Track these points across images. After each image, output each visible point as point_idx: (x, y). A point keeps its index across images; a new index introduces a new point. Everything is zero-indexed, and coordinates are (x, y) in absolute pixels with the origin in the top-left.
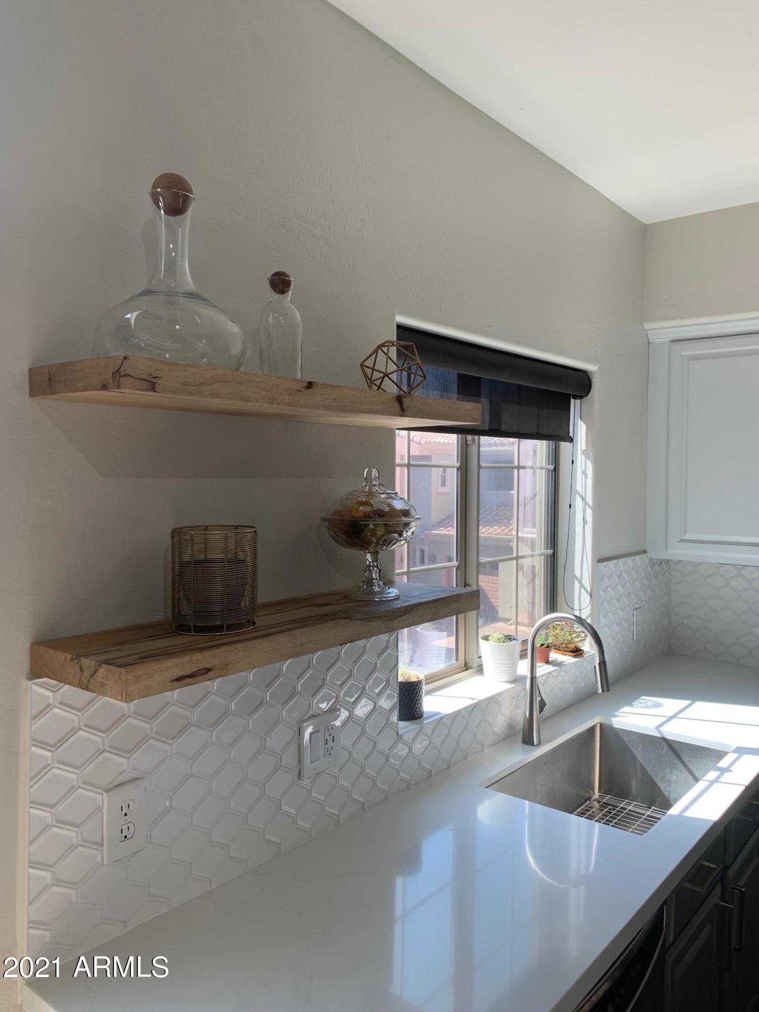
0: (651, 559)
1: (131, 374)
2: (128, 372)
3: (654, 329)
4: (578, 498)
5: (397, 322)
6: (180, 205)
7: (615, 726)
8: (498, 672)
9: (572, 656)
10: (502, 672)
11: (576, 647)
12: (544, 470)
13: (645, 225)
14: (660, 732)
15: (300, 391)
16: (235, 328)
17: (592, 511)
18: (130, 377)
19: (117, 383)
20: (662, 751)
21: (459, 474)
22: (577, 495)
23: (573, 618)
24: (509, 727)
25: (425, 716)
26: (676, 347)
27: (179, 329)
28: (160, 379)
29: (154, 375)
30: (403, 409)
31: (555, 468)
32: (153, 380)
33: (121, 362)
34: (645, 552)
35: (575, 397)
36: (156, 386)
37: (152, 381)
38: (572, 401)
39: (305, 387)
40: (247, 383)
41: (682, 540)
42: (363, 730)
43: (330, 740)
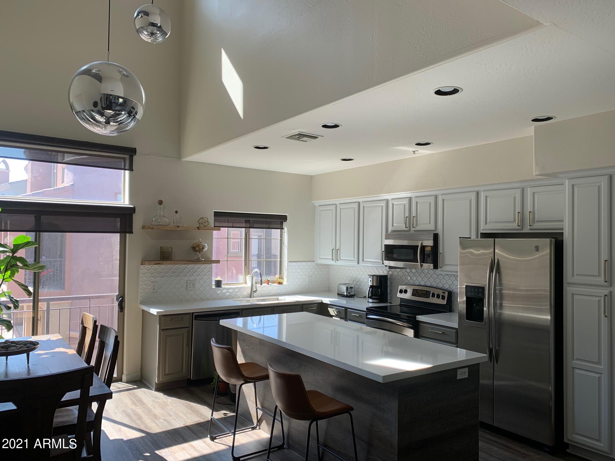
0: (316, 264)
4: (285, 246)
13: (312, 176)
17: (287, 249)
31: (281, 239)
34: (314, 261)
41: (320, 258)
42: (203, 285)
43: (194, 285)
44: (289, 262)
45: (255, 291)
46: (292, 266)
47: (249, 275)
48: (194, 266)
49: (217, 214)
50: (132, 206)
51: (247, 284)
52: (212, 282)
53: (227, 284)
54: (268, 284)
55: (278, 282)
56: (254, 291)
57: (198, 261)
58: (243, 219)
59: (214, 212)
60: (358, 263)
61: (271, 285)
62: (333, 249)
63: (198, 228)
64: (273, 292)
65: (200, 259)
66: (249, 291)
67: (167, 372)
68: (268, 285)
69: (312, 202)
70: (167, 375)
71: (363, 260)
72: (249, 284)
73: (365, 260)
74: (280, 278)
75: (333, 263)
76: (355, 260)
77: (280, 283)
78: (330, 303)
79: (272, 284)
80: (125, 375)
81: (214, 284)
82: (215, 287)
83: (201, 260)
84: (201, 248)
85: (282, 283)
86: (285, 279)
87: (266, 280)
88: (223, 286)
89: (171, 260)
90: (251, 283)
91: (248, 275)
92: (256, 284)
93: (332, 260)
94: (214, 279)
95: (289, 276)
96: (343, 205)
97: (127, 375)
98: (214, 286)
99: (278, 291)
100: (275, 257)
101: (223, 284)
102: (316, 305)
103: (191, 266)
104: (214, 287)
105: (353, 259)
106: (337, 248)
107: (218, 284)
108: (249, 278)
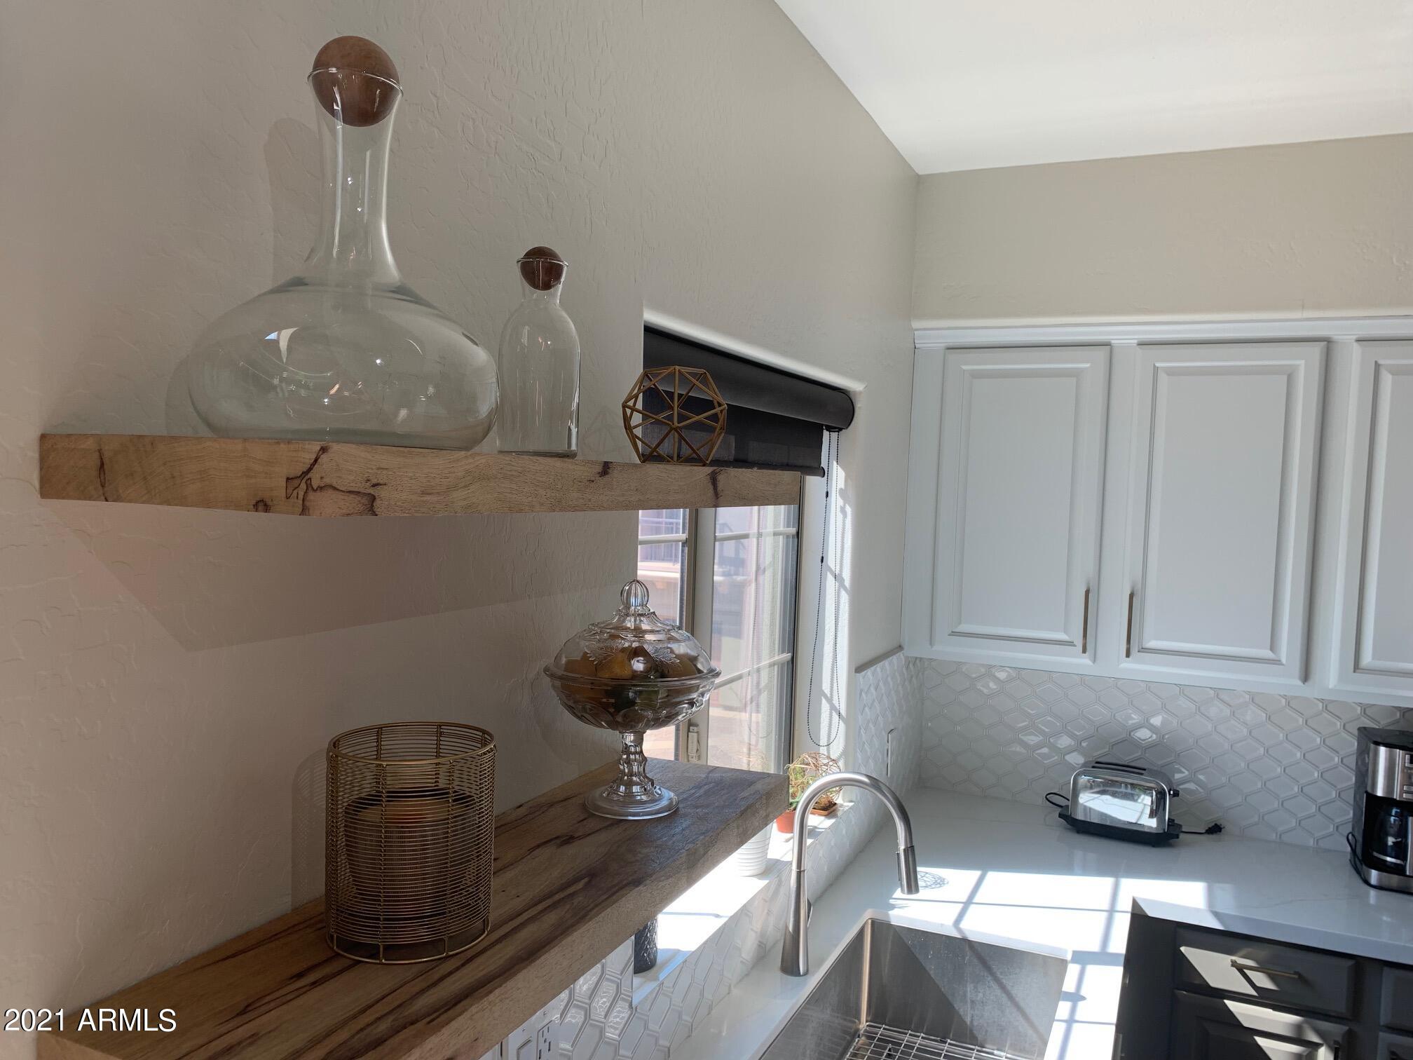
0: (907, 658)
1: (335, 484)
2: (327, 481)
3: (925, 329)
4: (830, 578)
5: (645, 322)
6: (376, 104)
7: (894, 922)
8: (741, 861)
9: (825, 816)
10: (747, 861)
11: (829, 801)
12: (781, 537)
13: (918, 175)
14: (960, 930)
15: (593, 481)
16: (481, 355)
17: (849, 596)
18: (330, 491)
19: (301, 502)
20: (964, 958)
21: (686, 551)
22: (828, 573)
23: (866, 780)
24: (759, 946)
25: (659, 960)
26: (954, 357)
27: (381, 366)
28: (384, 487)
29: (375, 481)
30: (717, 494)
31: (798, 533)
32: (371, 491)
33: (314, 457)
34: (900, 648)
35: (830, 429)
36: (377, 503)
37: (369, 494)
38: (826, 433)
39: (599, 473)
40: (519, 476)
41: (958, 634)
44: (857, 670)
46: (864, 689)
60: (1307, 675)
62: (1087, 593)
71: (1356, 665)
73: (1369, 663)
76: (1275, 662)
96: (1182, 350)
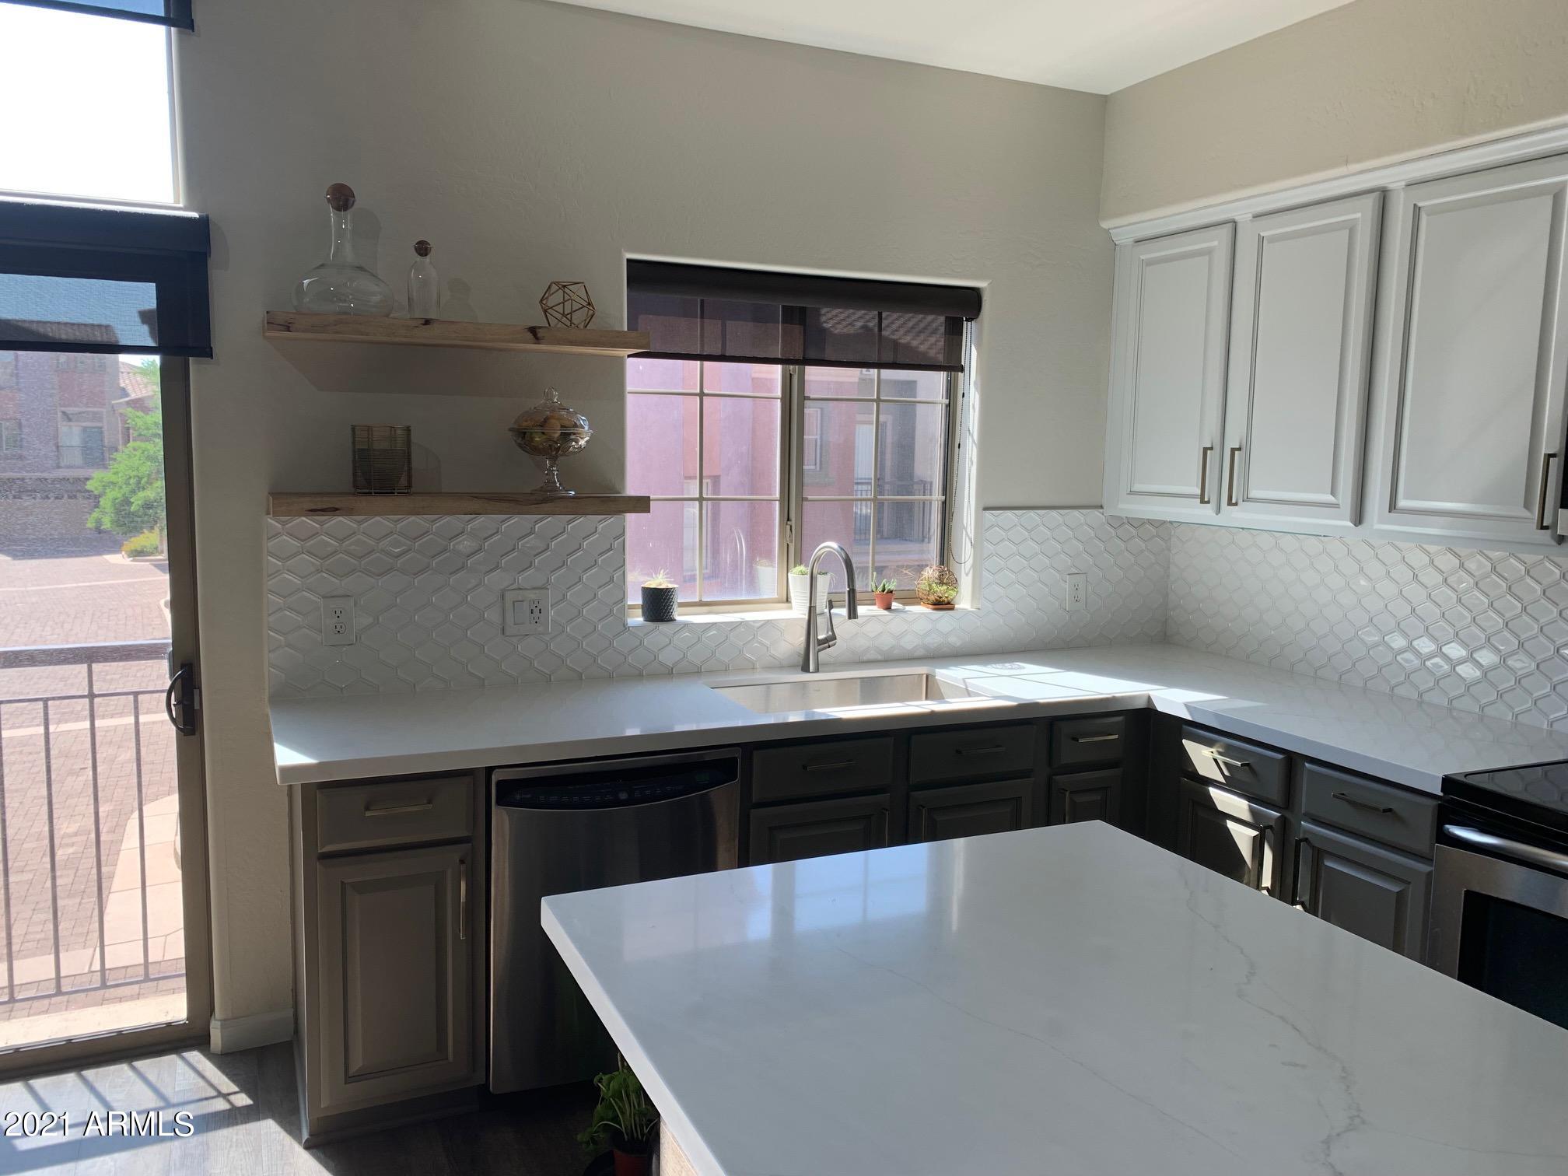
0: (1113, 517)
4: (968, 436)
5: (630, 258)
6: (346, 203)
10: (801, 604)
13: (1103, 96)
15: (417, 327)
22: (968, 433)
26: (1137, 249)
31: (950, 403)
34: (1102, 507)
35: (968, 320)
36: (290, 328)
38: (965, 323)
39: (422, 324)
41: (1132, 493)
42: (580, 613)
43: (536, 611)
44: (986, 509)
45: (826, 641)
46: (998, 526)
47: (802, 568)
48: (536, 522)
49: (642, 275)
50: (195, 215)
51: (791, 608)
52: (623, 599)
53: (701, 604)
54: (888, 608)
55: (932, 598)
56: (820, 642)
57: (544, 499)
58: (778, 306)
59: (629, 261)
60: (1359, 518)
61: (902, 611)
62: (1205, 450)
63: (533, 330)
64: (909, 643)
65: (556, 489)
66: (797, 639)
67: (357, 1063)
68: (886, 612)
69: (1105, 225)
70: (360, 1077)
71: (1393, 506)
72: (798, 611)
73: (1402, 503)
74: (941, 583)
75: (1204, 514)
76: (1336, 506)
77: (942, 605)
78: (1189, 718)
79: (908, 608)
80: (219, 1023)
81: (640, 602)
82: (641, 619)
83: (563, 494)
84: (557, 435)
85: (949, 603)
86: (966, 582)
87: (880, 589)
88: (680, 616)
89: (408, 491)
90: (808, 605)
91: (795, 566)
92: (831, 607)
93: (1203, 502)
94: (639, 579)
95: (985, 573)
96: (1277, 218)
97: (224, 1021)
98: (640, 611)
99: (934, 641)
100: (924, 487)
101: (681, 605)
102: (1120, 718)
103: (517, 522)
104: (637, 619)
105: (1330, 498)
106: (1232, 442)
107: (658, 605)
108: (798, 579)
